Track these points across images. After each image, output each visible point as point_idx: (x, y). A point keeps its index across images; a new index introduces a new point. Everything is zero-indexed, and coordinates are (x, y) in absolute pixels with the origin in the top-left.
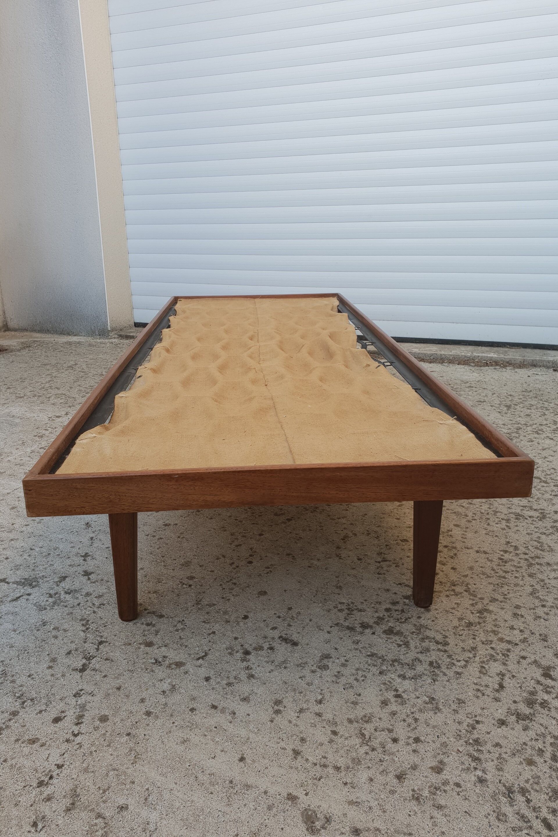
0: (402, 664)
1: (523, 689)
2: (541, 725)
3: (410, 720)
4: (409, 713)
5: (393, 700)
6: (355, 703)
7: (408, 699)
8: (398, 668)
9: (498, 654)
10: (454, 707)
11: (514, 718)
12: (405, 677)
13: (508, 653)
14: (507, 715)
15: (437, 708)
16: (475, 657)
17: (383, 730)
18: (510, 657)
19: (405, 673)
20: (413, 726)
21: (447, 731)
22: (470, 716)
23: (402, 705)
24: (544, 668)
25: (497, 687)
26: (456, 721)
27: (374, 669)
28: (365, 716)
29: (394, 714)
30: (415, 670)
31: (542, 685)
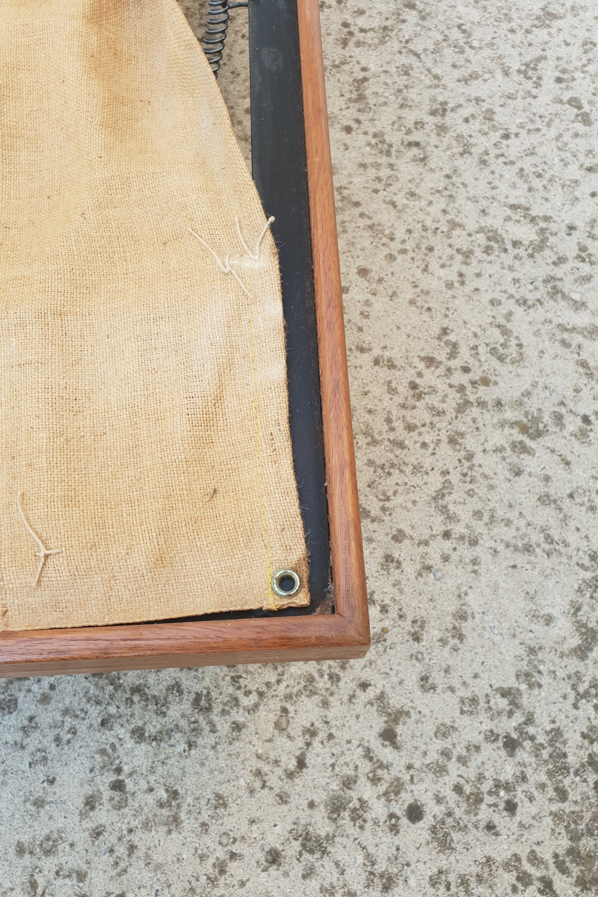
0: (147, 700)
1: (337, 769)
2: (337, 864)
3: (121, 850)
4: (125, 832)
5: (107, 793)
6: (39, 803)
7: (133, 794)
8: (137, 709)
9: (322, 676)
10: (205, 817)
11: (296, 845)
12: (143, 734)
13: (341, 674)
14: (288, 839)
15: (176, 820)
16: (279, 682)
17: (69, 876)
18: (341, 684)
19: (145, 724)
20: (122, 865)
21: (175, 878)
22: (225, 841)
23: (119, 809)
24: (390, 714)
25: (292, 764)
26: (199, 852)
27: (94, 712)
28: (48, 839)
29: (99, 834)
30: (164, 714)
31: (371, 759)
